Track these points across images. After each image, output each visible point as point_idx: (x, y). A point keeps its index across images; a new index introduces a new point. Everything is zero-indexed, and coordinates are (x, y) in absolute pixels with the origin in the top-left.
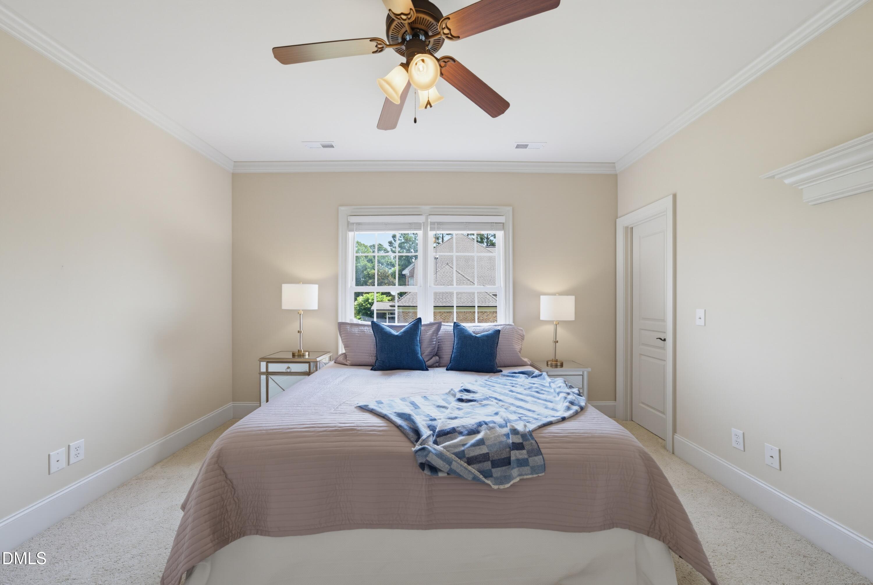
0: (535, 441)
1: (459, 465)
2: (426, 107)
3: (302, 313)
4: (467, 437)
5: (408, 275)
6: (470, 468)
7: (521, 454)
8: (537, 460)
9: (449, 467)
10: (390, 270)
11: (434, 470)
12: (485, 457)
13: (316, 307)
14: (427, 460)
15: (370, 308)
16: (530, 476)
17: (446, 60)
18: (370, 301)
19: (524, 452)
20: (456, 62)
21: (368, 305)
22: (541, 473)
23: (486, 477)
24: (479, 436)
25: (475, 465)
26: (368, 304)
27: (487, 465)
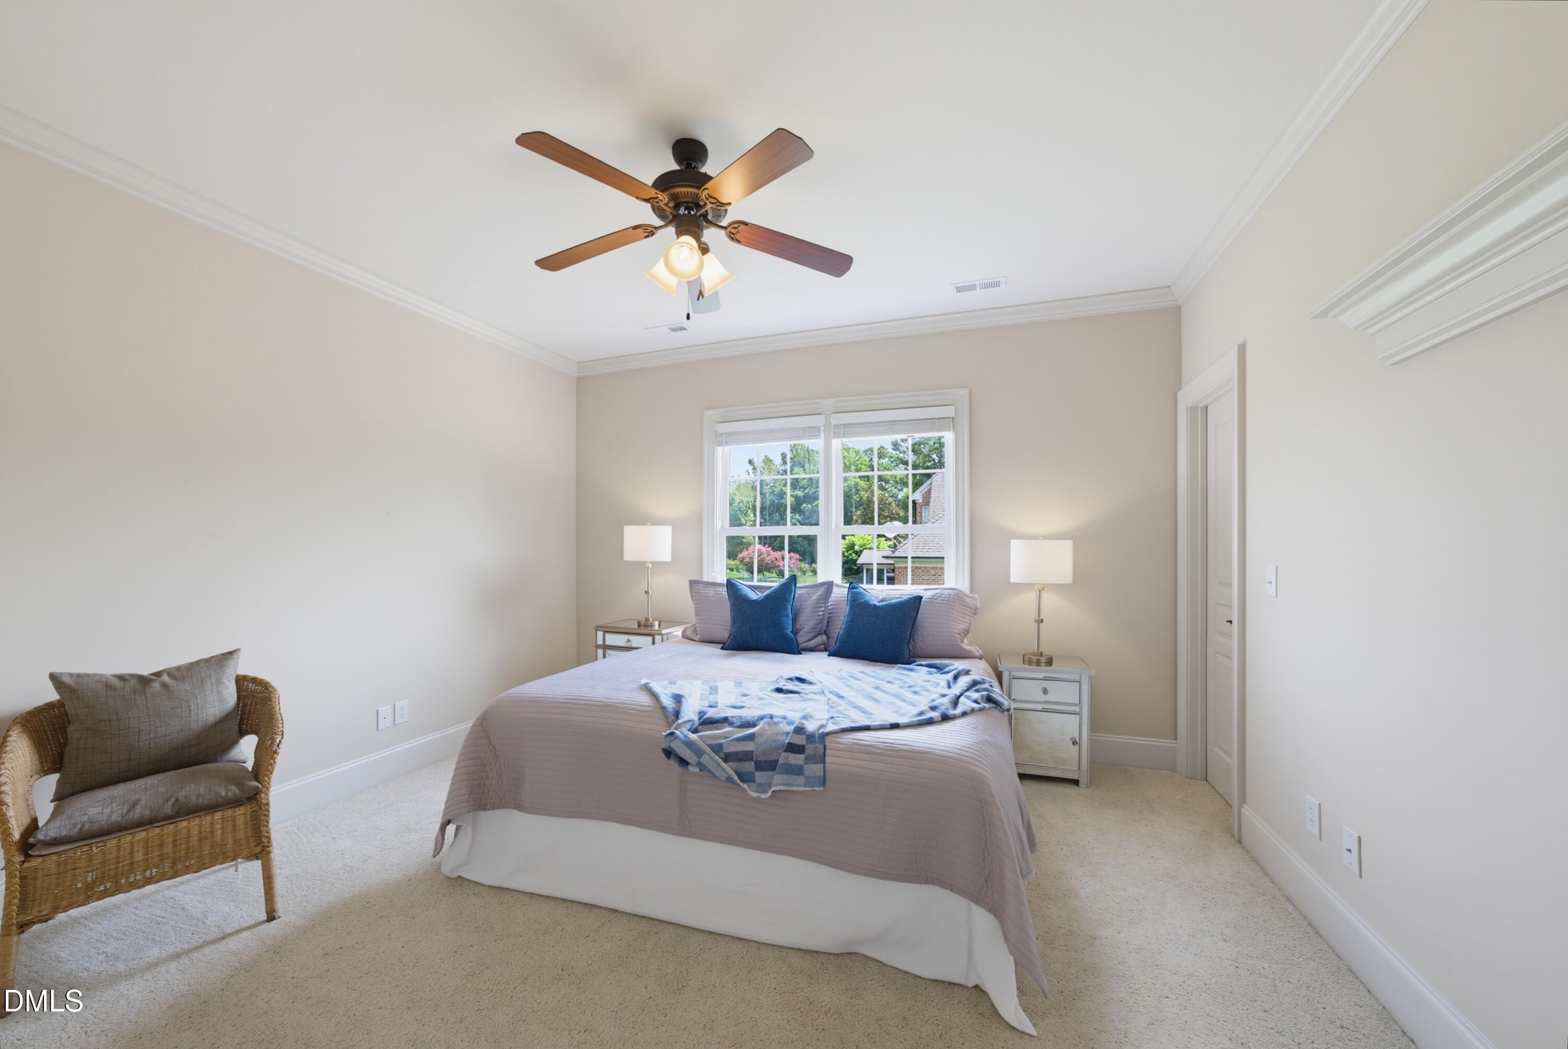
0: (825, 746)
1: (711, 759)
2: (698, 299)
3: (651, 566)
4: (736, 729)
5: (921, 501)
6: (724, 765)
7: (797, 759)
8: (814, 769)
9: (698, 760)
10: (901, 492)
11: (683, 762)
12: (746, 756)
13: (668, 558)
14: (670, 747)
15: (856, 560)
16: (800, 789)
17: (736, 225)
18: (857, 548)
19: (802, 757)
20: (749, 225)
21: (854, 555)
22: (817, 787)
23: (742, 780)
24: (752, 731)
25: (732, 763)
26: (853, 552)
27: (749, 766)
